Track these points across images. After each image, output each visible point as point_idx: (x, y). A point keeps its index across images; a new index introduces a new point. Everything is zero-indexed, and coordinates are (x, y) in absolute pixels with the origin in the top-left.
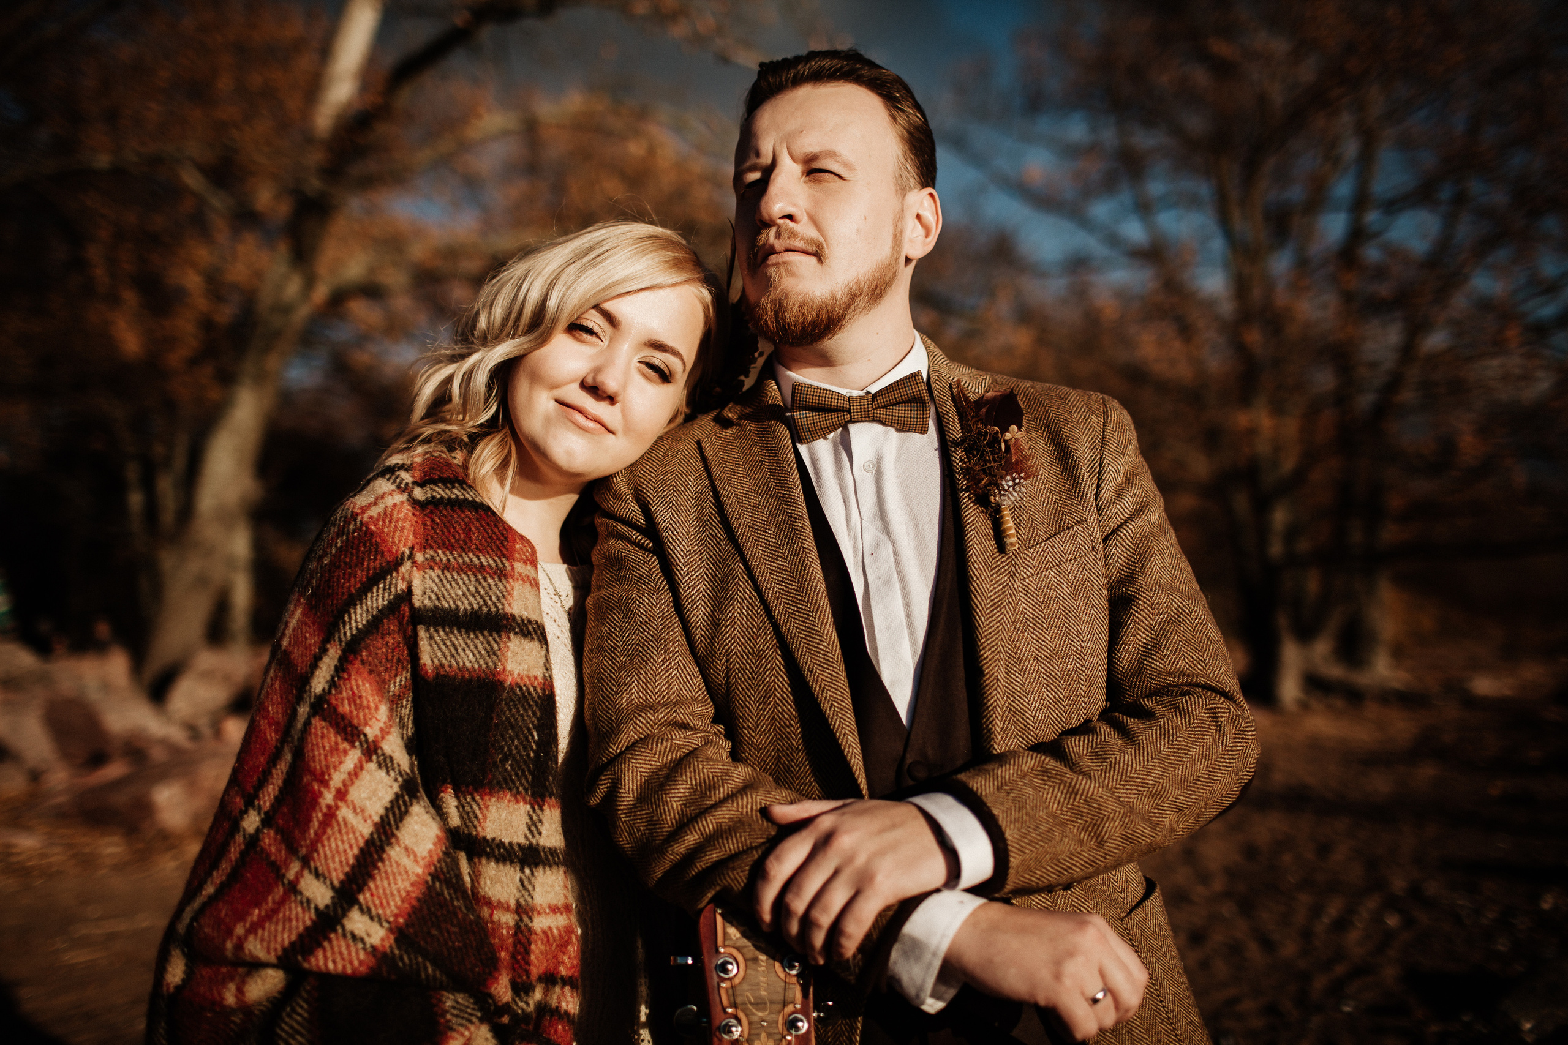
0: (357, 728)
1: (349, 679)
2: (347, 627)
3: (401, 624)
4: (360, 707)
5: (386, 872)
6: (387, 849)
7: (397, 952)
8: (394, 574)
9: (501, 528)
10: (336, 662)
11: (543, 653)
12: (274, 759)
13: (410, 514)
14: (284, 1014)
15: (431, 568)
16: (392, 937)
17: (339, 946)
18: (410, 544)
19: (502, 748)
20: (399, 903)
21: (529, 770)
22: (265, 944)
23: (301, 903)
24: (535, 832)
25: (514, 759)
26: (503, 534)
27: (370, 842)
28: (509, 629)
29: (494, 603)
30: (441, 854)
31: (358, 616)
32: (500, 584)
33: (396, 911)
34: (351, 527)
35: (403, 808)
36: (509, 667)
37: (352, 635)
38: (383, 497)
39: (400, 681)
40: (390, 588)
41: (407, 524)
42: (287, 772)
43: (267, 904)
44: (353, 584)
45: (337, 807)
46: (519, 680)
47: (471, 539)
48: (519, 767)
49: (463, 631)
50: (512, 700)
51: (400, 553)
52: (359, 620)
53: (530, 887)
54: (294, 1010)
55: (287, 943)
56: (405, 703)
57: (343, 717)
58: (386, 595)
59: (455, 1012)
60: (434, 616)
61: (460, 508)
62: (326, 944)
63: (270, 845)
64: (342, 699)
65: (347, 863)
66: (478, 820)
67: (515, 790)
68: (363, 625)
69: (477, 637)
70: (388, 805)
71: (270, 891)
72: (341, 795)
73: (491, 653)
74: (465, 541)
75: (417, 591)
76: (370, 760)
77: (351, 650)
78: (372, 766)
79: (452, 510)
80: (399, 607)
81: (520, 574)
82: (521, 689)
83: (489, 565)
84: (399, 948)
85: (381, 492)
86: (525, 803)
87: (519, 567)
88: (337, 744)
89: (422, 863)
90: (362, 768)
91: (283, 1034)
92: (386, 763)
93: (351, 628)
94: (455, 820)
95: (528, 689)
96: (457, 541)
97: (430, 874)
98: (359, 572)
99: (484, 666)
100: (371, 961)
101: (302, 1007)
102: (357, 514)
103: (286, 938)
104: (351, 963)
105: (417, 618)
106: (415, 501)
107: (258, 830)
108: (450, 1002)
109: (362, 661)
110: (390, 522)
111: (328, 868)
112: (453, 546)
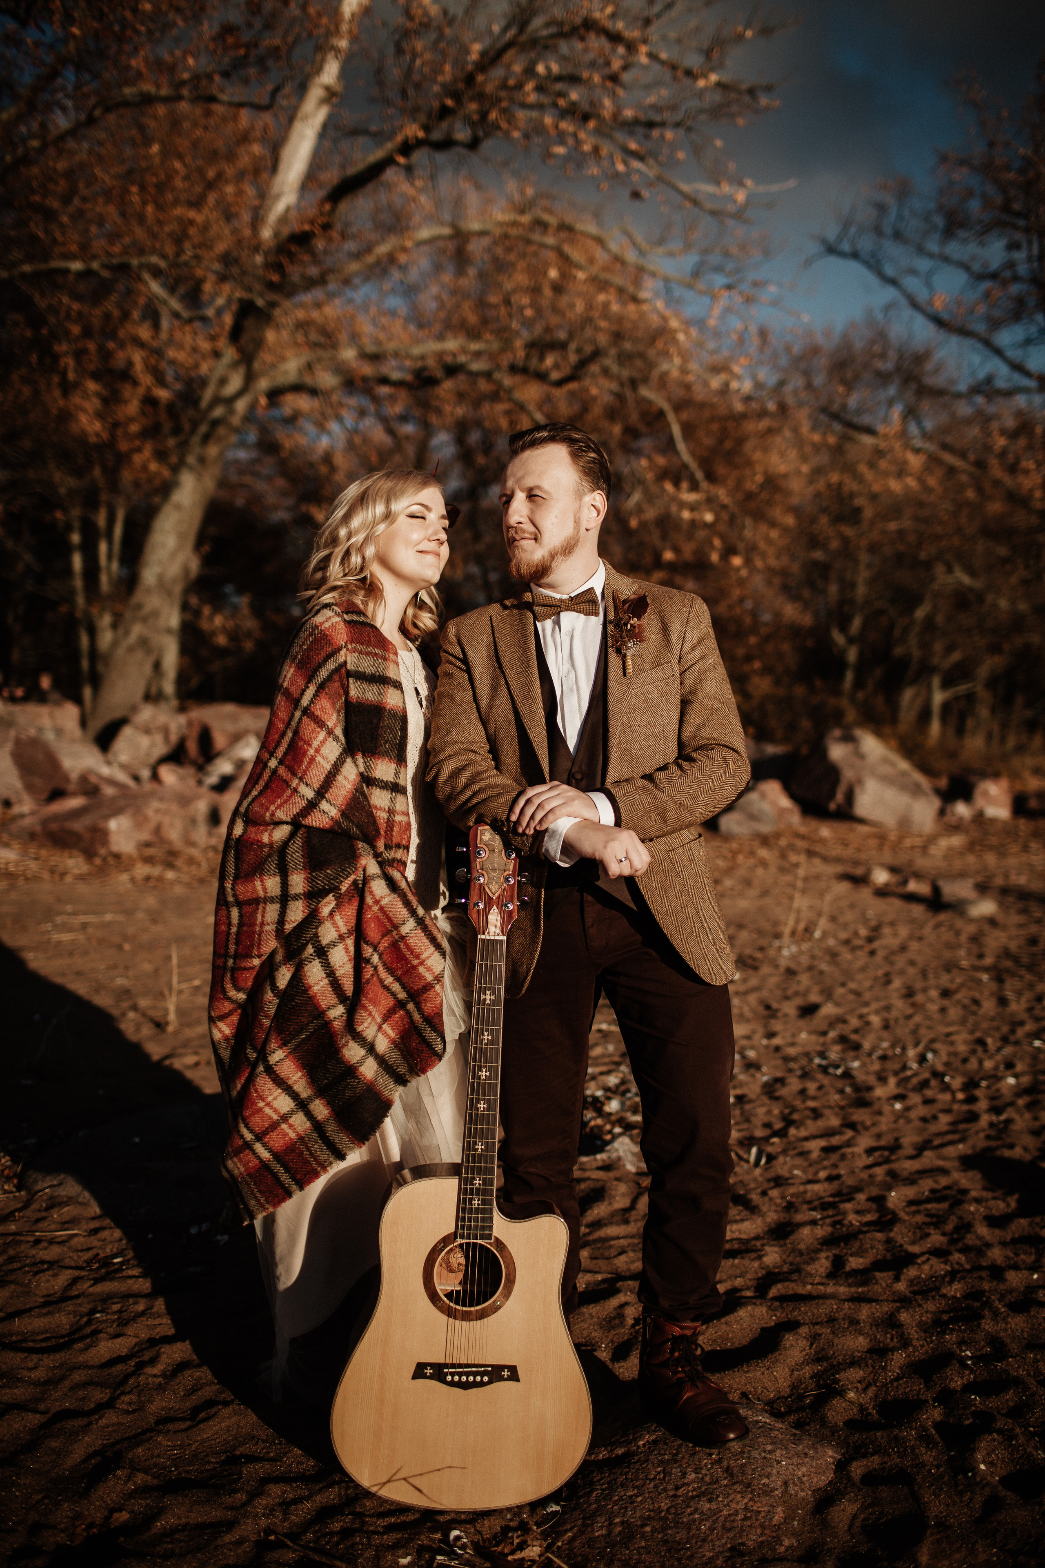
0: (323, 722)
1: (320, 700)
3: (342, 676)
4: (324, 713)
5: (336, 786)
6: (337, 776)
7: (341, 820)
8: (339, 654)
9: (382, 637)
10: (314, 692)
11: (402, 696)
12: (283, 735)
13: (343, 627)
14: (290, 844)
15: (355, 653)
16: (339, 814)
17: (318, 815)
18: (345, 641)
19: (384, 737)
20: (343, 800)
21: (395, 750)
22: (284, 814)
23: (300, 796)
24: (399, 779)
25: (390, 743)
26: (383, 640)
27: (330, 772)
28: (389, 684)
29: (382, 671)
30: (357, 782)
31: (323, 672)
32: (383, 662)
33: (340, 803)
34: (316, 632)
35: (342, 760)
36: (386, 701)
37: (320, 681)
38: (330, 619)
39: (341, 702)
40: (337, 660)
41: (342, 631)
42: (290, 741)
43: (284, 797)
44: (320, 658)
45: (315, 756)
46: (392, 707)
47: (369, 641)
48: (390, 748)
49: (368, 682)
50: (388, 715)
51: (340, 645)
52: (323, 674)
53: (395, 802)
54: (294, 842)
55: (293, 814)
56: (341, 714)
57: (317, 717)
58: (335, 663)
59: (361, 849)
60: (356, 674)
61: (364, 626)
62: (312, 813)
63: (283, 772)
64: (317, 709)
65: (320, 780)
66: (372, 769)
67: (389, 758)
68: (326, 677)
69: (373, 686)
70: (337, 757)
71: (285, 791)
72: (317, 751)
73: (380, 694)
75: (349, 662)
76: (330, 737)
77: (321, 688)
78: (330, 739)
79: (361, 627)
80: (341, 670)
81: (392, 660)
82: (392, 711)
83: (379, 654)
84: (342, 818)
85: (327, 615)
86: (392, 763)
87: (392, 656)
88: (315, 728)
89: (350, 786)
90: (326, 740)
91: (290, 853)
93: (320, 677)
94: (362, 769)
95: (396, 711)
96: (364, 641)
97: (353, 791)
98: (322, 653)
99: (376, 699)
100: (331, 823)
101: (299, 841)
102: (318, 626)
103: (294, 811)
104: (322, 823)
105: (349, 674)
106: (345, 621)
107: (276, 767)
108: (362, 846)
109: (325, 693)
110: (334, 630)
111: (312, 782)
112: (363, 643)
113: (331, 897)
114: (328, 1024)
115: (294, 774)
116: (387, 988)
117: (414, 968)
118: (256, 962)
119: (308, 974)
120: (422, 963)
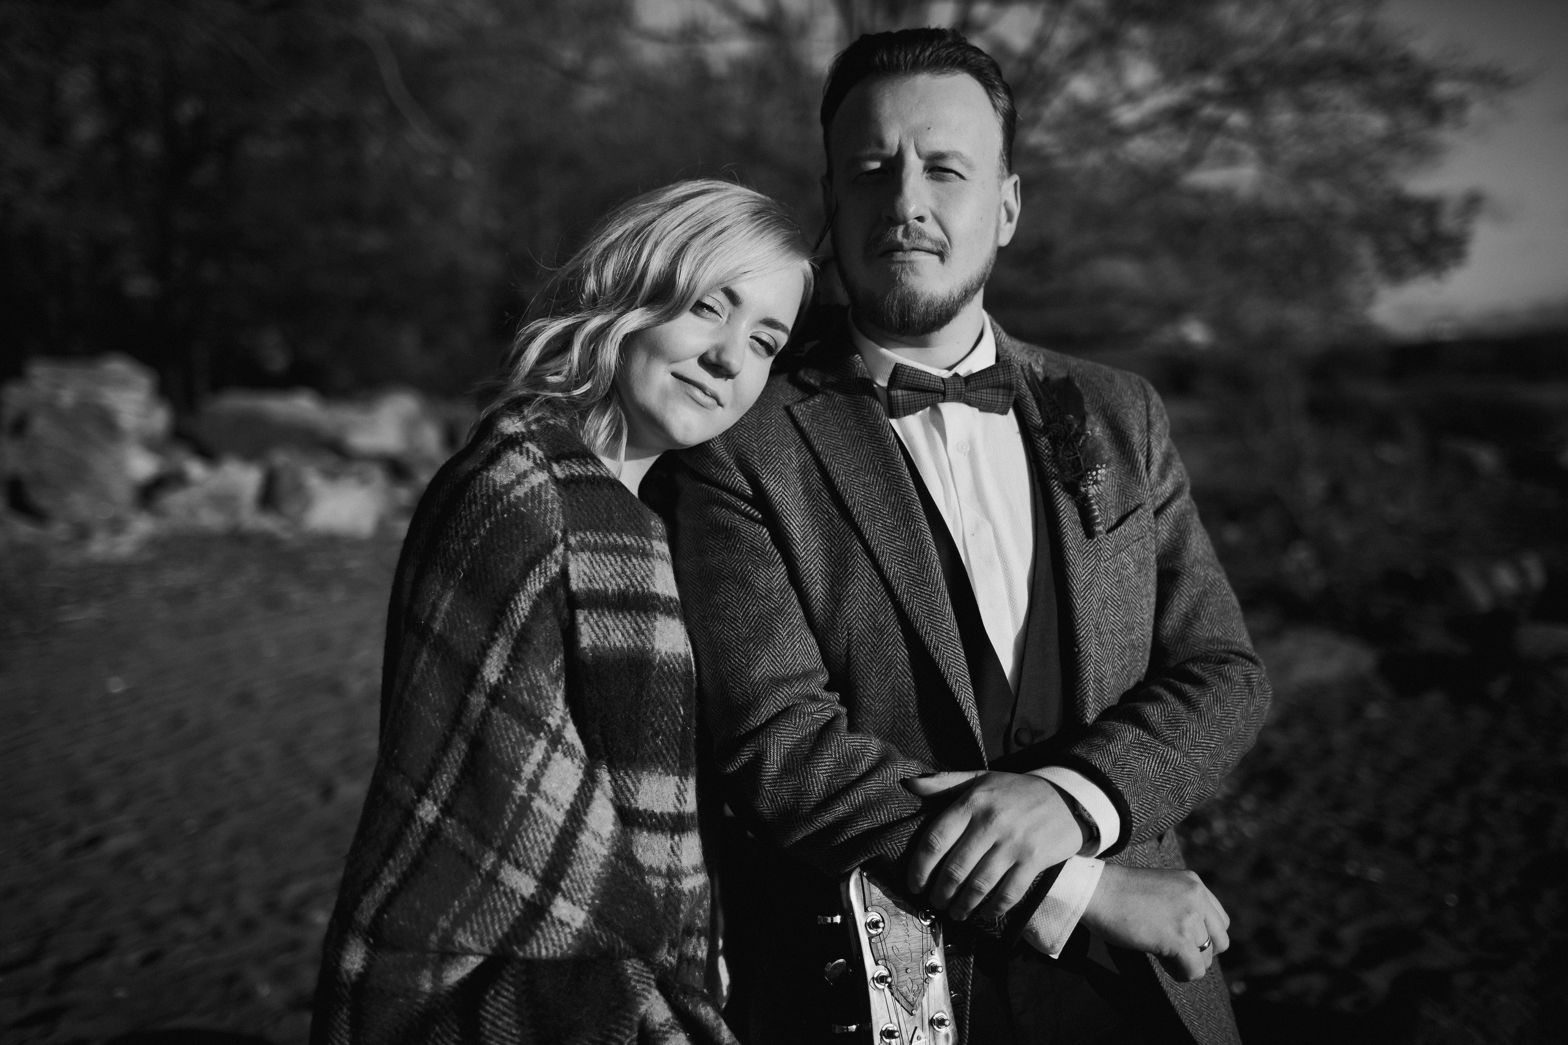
0: (539, 719)
1: (526, 669)
2: (515, 615)
3: (556, 607)
4: (540, 697)
5: (580, 858)
6: (579, 834)
7: (596, 932)
8: (549, 557)
9: (636, 506)
10: (508, 651)
11: (685, 630)
12: (445, 746)
13: (556, 494)
14: (488, 997)
15: (582, 550)
16: (591, 918)
17: (549, 933)
18: (561, 526)
19: (652, 724)
20: (593, 885)
21: (677, 744)
22: (477, 937)
23: (505, 894)
24: (681, 801)
25: (664, 734)
26: (639, 512)
27: (563, 830)
28: (655, 608)
29: (640, 583)
31: (523, 603)
32: (643, 564)
33: (592, 893)
34: (498, 506)
35: (588, 795)
36: (657, 647)
37: (522, 624)
38: (525, 475)
40: (546, 573)
41: (556, 506)
42: (463, 762)
43: (466, 895)
44: (514, 570)
45: (531, 799)
46: (665, 658)
47: (613, 519)
49: (613, 611)
50: (660, 678)
51: (552, 535)
52: (524, 607)
53: (678, 853)
54: (499, 993)
55: (500, 935)
57: (524, 708)
58: (542, 579)
59: (636, 978)
60: (588, 598)
61: (598, 485)
62: (538, 933)
63: (454, 835)
64: (521, 690)
65: (546, 851)
66: (631, 793)
67: (664, 764)
68: (528, 612)
69: (625, 617)
70: (576, 793)
71: (466, 882)
72: (534, 785)
73: (639, 632)
74: (608, 521)
75: (572, 574)
76: (555, 750)
77: (521, 641)
78: (558, 755)
79: (593, 488)
80: (556, 590)
81: (658, 552)
82: (669, 667)
83: (632, 544)
84: (598, 928)
85: (519, 468)
86: (674, 775)
87: (656, 545)
88: (522, 735)
89: (606, 844)
90: (549, 759)
93: (519, 617)
94: (612, 797)
95: (674, 666)
97: (613, 854)
98: (516, 557)
99: (632, 645)
100: (577, 944)
101: (508, 990)
102: (502, 494)
103: (498, 929)
104: (561, 947)
105: (574, 602)
106: (556, 480)
107: (437, 819)
108: (632, 967)
109: (535, 649)
110: (540, 503)
111: (529, 858)
112: (598, 527)
115: (484, 840)
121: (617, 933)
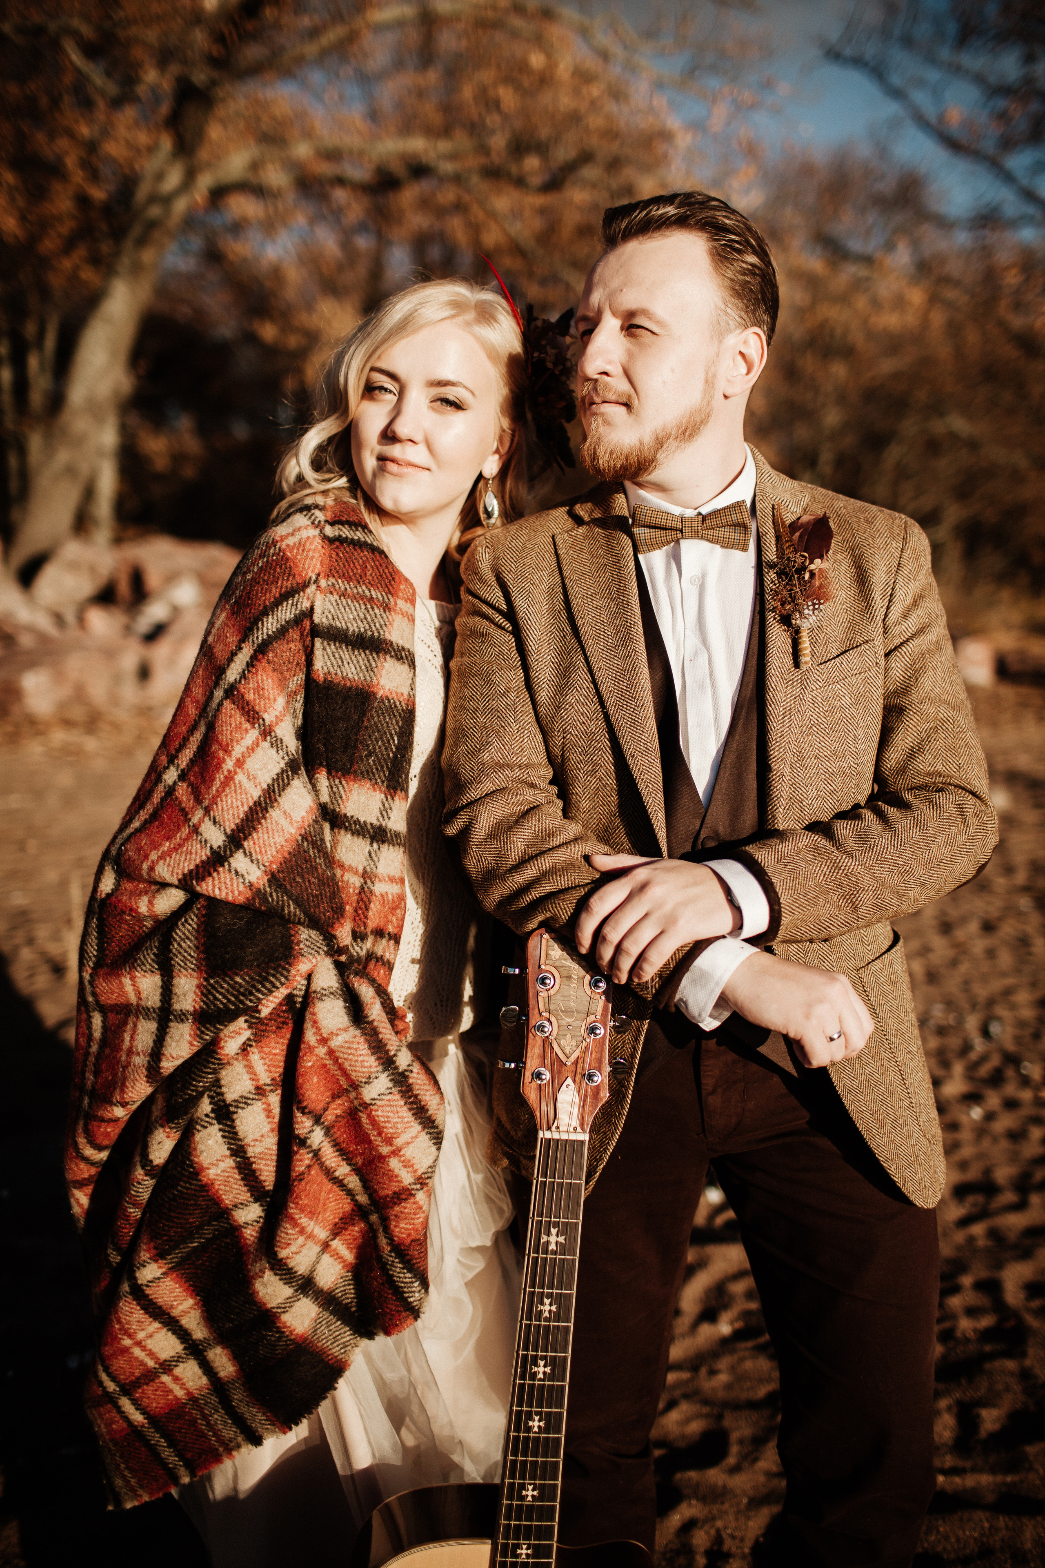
0: (257, 713)
1: (257, 671)
2: (260, 632)
3: (302, 635)
4: (261, 697)
5: (267, 827)
6: (270, 810)
7: (268, 889)
8: (302, 594)
9: (391, 570)
10: (248, 659)
11: (411, 675)
12: (192, 729)
13: (320, 547)
14: (179, 923)
15: (331, 593)
16: (266, 878)
17: (225, 878)
18: (317, 571)
19: (368, 746)
20: (274, 853)
21: (387, 767)
22: (170, 869)
23: (201, 842)
24: (386, 817)
25: (377, 756)
26: (391, 575)
27: (257, 803)
28: (387, 652)
29: (377, 630)
30: (311, 821)
31: (270, 625)
32: (384, 615)
33: (271, 859)
34: (272, 551)
35: (286, 781)
36: (382, 683)
37: (263, 639)
38: (299, 529)
39: (297, 680)
40: (297, 605)
41: (317, 555)
43: (175, 839)
44: (268, 598)
45: (236, 773)
46: (388, 694)
47: (365, 574)
48: (380, 763)
49: (350, 647)
50: (381, 709)
51: (308, 577)
52: (270, 627)
53: (376, 859)
54: (186, 921)
55: (186, 871)
56: (298, 698)
57: (248, 703)
58: (293, 610)
59: (308, 943)
60: (329, 632)
61: (360, 547)
62: (215, 874)
63: (183, 795)
64: (249, 689)
65: (238, 816)
66: (342, 800)
67: (374, 781)
68: (273, 632)
69: (360, 655)
70: (275, 777)
71: (179, 829)
72: (240, 763)
73: (370, 669)
74: (361, 576)
75: (318, 610)
76: (265, 740)
77: (261, 651)
78: (266, 744)
79: (354, 548)
80: (303, 621)
81: (401, 610)
82: (389, 701)
83: (377, 598)
84: (270, 886)
85: (298, 525)
86: (381, 792)
87: (401, 603)
88: (241, 723)
89: (295, 825)
90: (258, 745)
91: (177, 938)
92: (278, 744)
93: (262, 634)
95: (395, 702)
96: (355, 574)
97: (300, 835)
98: (274, 590)
99: (362, 678)
100: (249, 894)
101: (193, 920)
102: (277, 541)
103: (187, 866)
104: (233, 892)
105: (316, 631)
106: (323, 537)
107: (175, 783)
108: (305, 935)
109: (268, 660)
110: (303, 551)
111: (224, 818)
112: (351, 578)
113: (241, 1022)
114: (235, 1230)
115: (198, 801)
116: (339, 1183)
117: (382, 1158)
118: (119, 1112)
119: (200, 1147)
120: (396, 1153)
121: (288, 896)
